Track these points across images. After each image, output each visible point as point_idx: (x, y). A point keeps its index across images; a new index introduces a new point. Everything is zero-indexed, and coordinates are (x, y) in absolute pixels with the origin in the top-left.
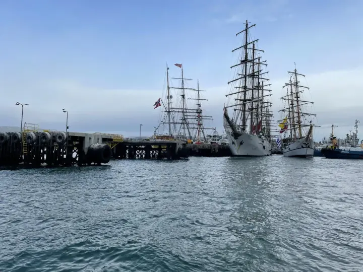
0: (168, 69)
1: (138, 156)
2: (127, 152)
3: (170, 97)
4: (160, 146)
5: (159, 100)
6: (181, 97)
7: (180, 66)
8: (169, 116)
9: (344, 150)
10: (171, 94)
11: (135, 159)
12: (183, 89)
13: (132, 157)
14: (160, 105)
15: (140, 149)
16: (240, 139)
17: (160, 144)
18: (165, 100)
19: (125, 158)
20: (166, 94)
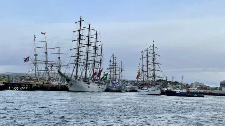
0: (35, 37)
1: (15, 89)
2: (9, 87)
3: (36, 55)
4: (25, 85)
5: (28, 57)
6: (45, 53)
7: (44, 34)
8: (35, 67)
9: (177, 92)
10: (36, 53)
11: (13, 90)
12: (46, 48)
13: (12, 89)
14: (29, 61)
15: (15, 86)
16: (70, 82)
17: (25, 84)
18: (32, 57)
19: (8, 90)
20: (33, 53)
